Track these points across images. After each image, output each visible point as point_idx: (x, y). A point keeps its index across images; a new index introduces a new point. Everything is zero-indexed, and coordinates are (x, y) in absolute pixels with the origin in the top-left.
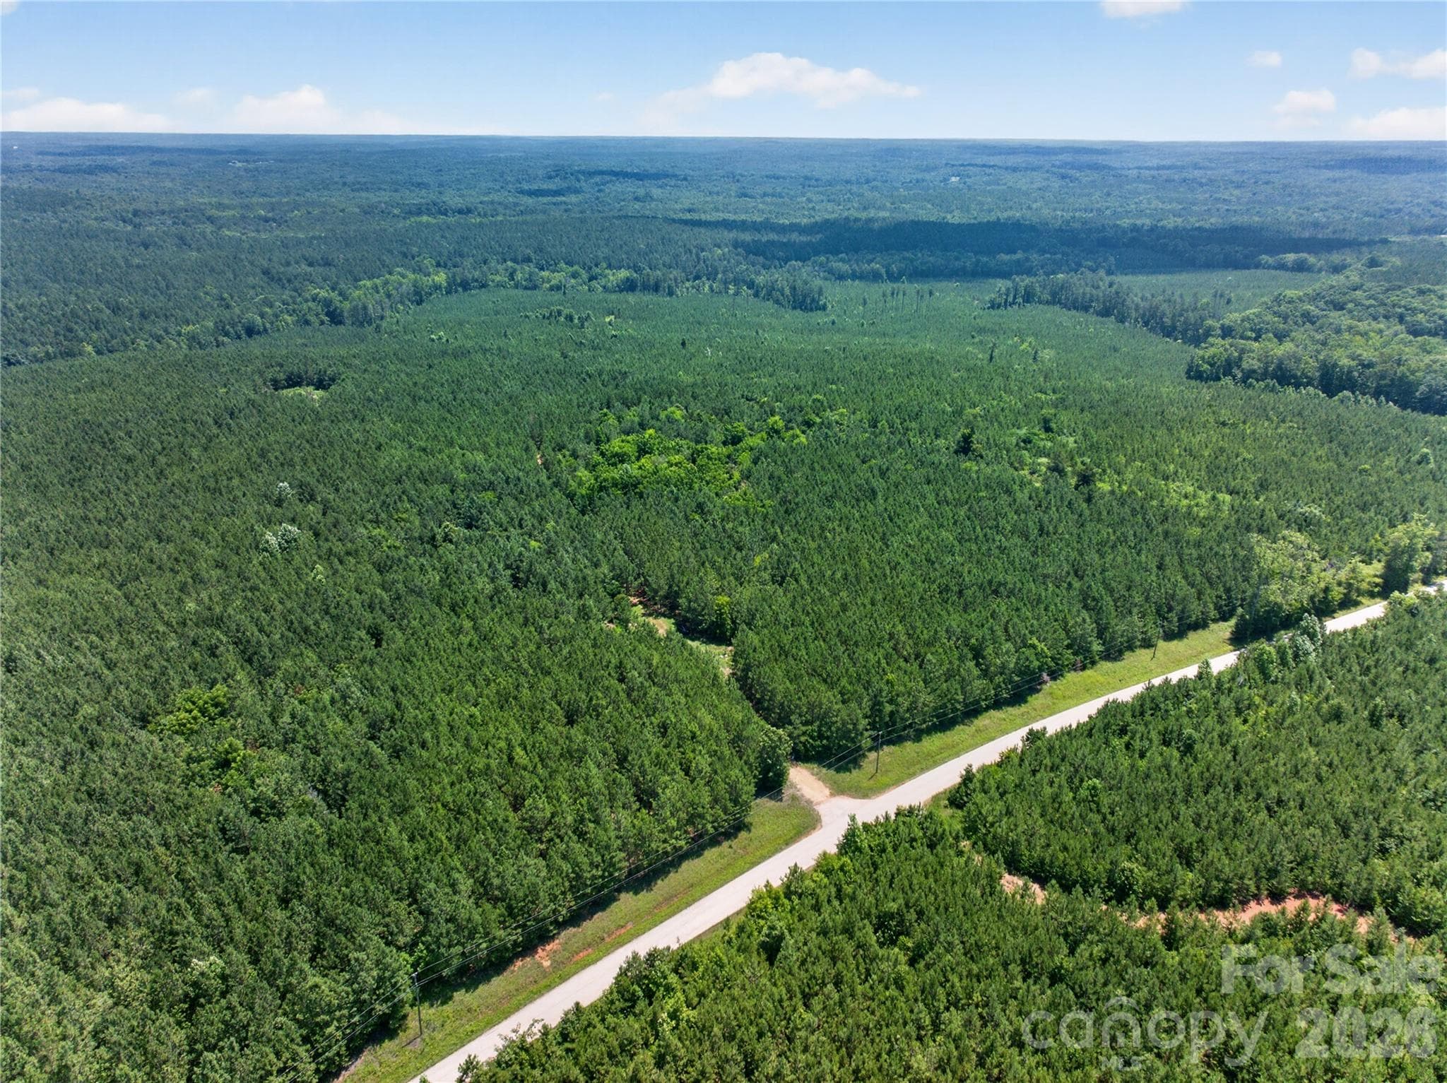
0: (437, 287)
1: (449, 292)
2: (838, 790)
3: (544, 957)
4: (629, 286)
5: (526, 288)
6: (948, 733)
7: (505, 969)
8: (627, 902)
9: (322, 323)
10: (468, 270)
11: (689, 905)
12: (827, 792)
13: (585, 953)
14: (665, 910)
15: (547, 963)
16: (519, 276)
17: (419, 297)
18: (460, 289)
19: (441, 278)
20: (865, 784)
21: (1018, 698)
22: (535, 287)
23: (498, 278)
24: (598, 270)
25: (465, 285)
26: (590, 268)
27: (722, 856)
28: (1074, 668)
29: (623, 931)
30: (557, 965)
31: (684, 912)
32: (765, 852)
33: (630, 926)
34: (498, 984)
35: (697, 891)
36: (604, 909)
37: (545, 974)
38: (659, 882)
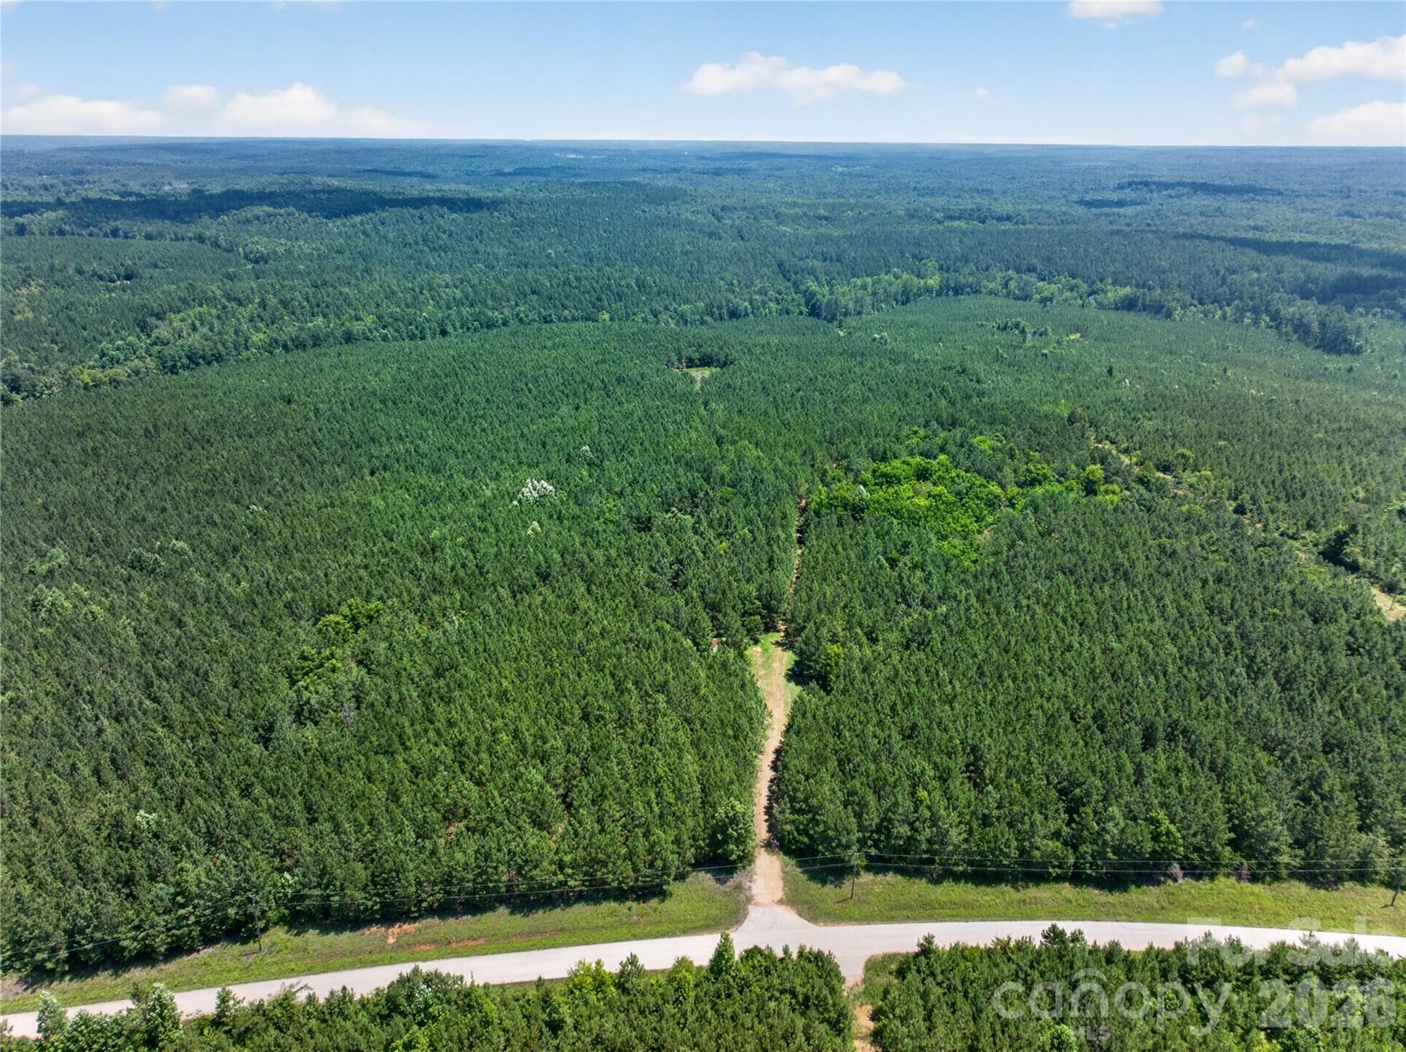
0: (928, 290)
1: (939, 294)
2: (793, 900)
3: (393, 934)
4: (1129, 305)
5: (1017, 298)
6: (982, 888)
7: (358, 929)
8: (500, 918)
9: (801, 313)
10: (965, 276)
11: (545, 947)
12: (780, 895)
13: (427, 947)
14: (518, 942)
15: (391, 941)
16: (1012, 285)
17: (906, 297)
18: (951, 293)
19: (934, 281)
20: (830, 906)
21: (1114, 881)
22: (1026, 298)
23: (991, 286)
24: (1099, 285)
25: (958, 290)
26: (1094, 282)
27: (613, 913)
28: (1237, 872)
29: (473, 943)
30: (399, 946)
31: (535, 952)
32: (654, 929)
33: (481, 941)
34: (346, 939)
35: (560, 938)
36: (474, 914)
37: (382, 950)
38: (541, 912)
